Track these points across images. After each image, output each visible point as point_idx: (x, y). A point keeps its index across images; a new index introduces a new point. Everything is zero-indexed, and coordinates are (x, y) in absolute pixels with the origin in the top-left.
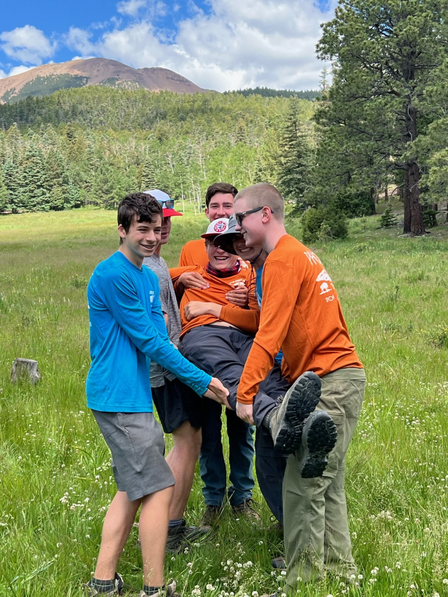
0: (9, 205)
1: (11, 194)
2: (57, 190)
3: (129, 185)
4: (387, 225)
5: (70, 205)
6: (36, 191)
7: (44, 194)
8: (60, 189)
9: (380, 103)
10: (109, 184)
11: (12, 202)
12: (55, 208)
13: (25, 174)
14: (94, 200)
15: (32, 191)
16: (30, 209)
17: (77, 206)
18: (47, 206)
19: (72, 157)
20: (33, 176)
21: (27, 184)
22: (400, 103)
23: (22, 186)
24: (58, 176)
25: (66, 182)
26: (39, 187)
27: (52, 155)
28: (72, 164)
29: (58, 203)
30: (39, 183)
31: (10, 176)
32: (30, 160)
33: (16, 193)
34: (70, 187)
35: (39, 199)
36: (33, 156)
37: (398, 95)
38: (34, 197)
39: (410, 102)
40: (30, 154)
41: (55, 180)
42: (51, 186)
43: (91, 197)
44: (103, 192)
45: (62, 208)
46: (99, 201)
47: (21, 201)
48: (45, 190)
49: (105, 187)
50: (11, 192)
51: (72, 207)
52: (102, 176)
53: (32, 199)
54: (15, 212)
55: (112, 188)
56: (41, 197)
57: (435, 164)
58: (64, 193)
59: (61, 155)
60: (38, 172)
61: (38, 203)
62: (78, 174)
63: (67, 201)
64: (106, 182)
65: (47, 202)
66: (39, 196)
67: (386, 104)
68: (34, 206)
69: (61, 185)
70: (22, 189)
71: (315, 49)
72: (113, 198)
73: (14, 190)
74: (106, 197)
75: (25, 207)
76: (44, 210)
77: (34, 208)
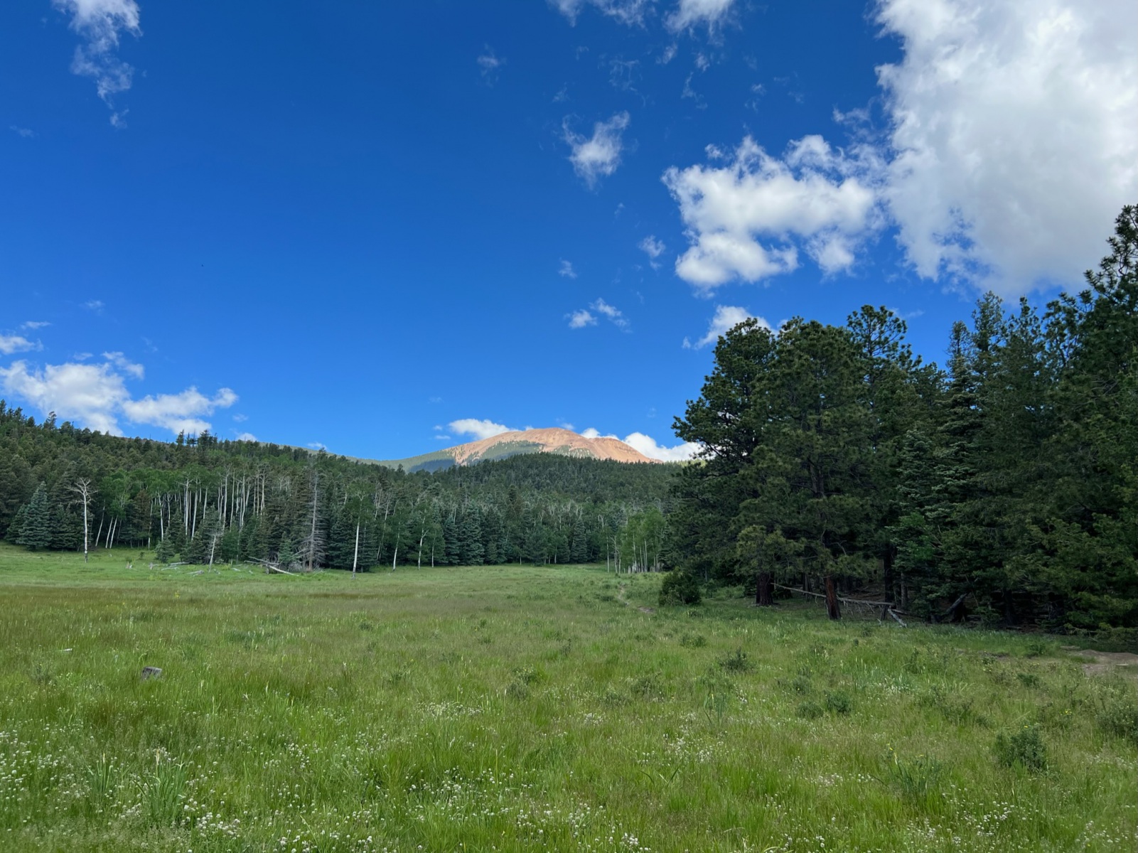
0: (445, 558)
1: (449, 548)
2: (492, 546)
3: (560, 544)
4: (749, 595)
5: (502, 561)
6: (473, 546)
7: (479, 548)
8: (495, 545)
10: (541, 542)
11: (449, 555)
12: (488, 562)
13: (464, 530)
14: (525, 556)
15: (468, 545)
16: (465, 562)
17: (509, 561)
18: (481, 560)
19: (508, 517)
20: (471, 532)
21: (465, 539)
23: (460, 541)
24: (495, 532)
25: (501, 539)
26: (475, 541)
27: (491, 513)
28: (508, 522)
29: (493, 558)
31: (451, 531)
32: (471, 517)
33: (454, 547)
34: (504, 543)
35: (474, 553)
36: (474, 513)
38: (470, 551)
40: (472, 512)
41: (491, 537)
42: (487, 542)
43: (522, 553)
44: (534, 550)
45: (495, 563)
46: (529, 558)
47: (457, 555)
48: (481, 545)
49: (537, 545)
50: (450, 546)
51: (503, 563)
52: (534, 535)
53: (469, 553)
54: (451, 564)
55: (544, 545)
56: (476, 552)
57: (743, 539)
58: (498, 548)
59: (499, 514)
60: (477, 528)
61: (474, 557)
62: (513, 532)
63: (500, 556)
64: (537, 539)
65: (482, 556)
66: (474, 551)
68: (469, 559)
69: (496, 541)
70: (459, 544)
72: (542, 555)
73: (452, 544)
74: (536, 554)
75: (461, 560)
76: (478, 564)
77: (469, 562)
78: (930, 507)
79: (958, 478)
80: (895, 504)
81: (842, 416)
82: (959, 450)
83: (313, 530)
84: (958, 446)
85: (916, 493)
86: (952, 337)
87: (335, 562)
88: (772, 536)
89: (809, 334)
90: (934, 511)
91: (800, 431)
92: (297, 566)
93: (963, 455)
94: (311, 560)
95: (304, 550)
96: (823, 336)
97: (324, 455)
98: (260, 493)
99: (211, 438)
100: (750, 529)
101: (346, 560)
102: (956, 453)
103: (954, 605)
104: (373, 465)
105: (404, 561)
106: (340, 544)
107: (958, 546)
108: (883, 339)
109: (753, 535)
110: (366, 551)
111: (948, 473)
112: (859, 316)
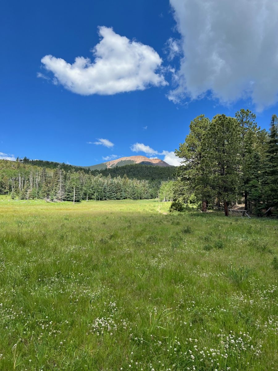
0: (104, 198)
2: (119, 194)
3: (141, 193)
4: (200, 208)
5: (122, 198)
6: (112, 194)
7: (115, 194)
10: (134, 192)
11: (105, 196)
12: (118, 199)
13: (110, 189)
14: (129, 197)
17: (124, 199)
18: (115, 198)
19: (124, 184)
20: (112, 189)
21: (110, 191)
23: (108, 192)
24: (119, 189)
25: (122, 191)
26: (113, 192)
27: (118, 183)
28: (124, 186)
29: (119, 197)
31: (105, 189)
32: (112, 184)
34: (123, 193)
35: (113, 196)
42: (117, 192)
45: (120, 199)
46: (131, 197)
47: (108, 197)
49: (133, 193)
51: (122, 199)
52: (132, 190)
54: (106, 200)
58: (121, 195)
59: (121, 183)
60: (114, 188)
61: (113, 197)
62: (126, 189)
63: (121, 197)
65: (115, 197)
68: (111, 198)
69: (120, 192)
72: (135, 197)
73: (106, 193)
74: (133, 196)
78: (260, 178)
79: (270, 168)
80: (249, 177)
81: (232, 147)
82: (271, 158)
83: (60, 189)
84: (271, 157)
85: (256, 173)
86: (272, 120)
87: (68, 199)
88: (206, 188)
89: (221, 119)
90: (262, 179)
91: (217, 153)
92: (55, 200)
93: (273, 160)
94: (60, 198)
95: (58, 195)
96: (226, 120)
97: (64, 165)
98: (43, 177)
99: (27, 159)
100: (199, 186)
101: (71, 198)
102: (270, 159)
103: (267, 211)
104: (80, 168)
105: (90, 198)
106: (69, 193)
107: (269, 191)
108: (247, 121)
109: (200, 188)
110: (78, 196)
111: (267, 166)
112: (239, 113)
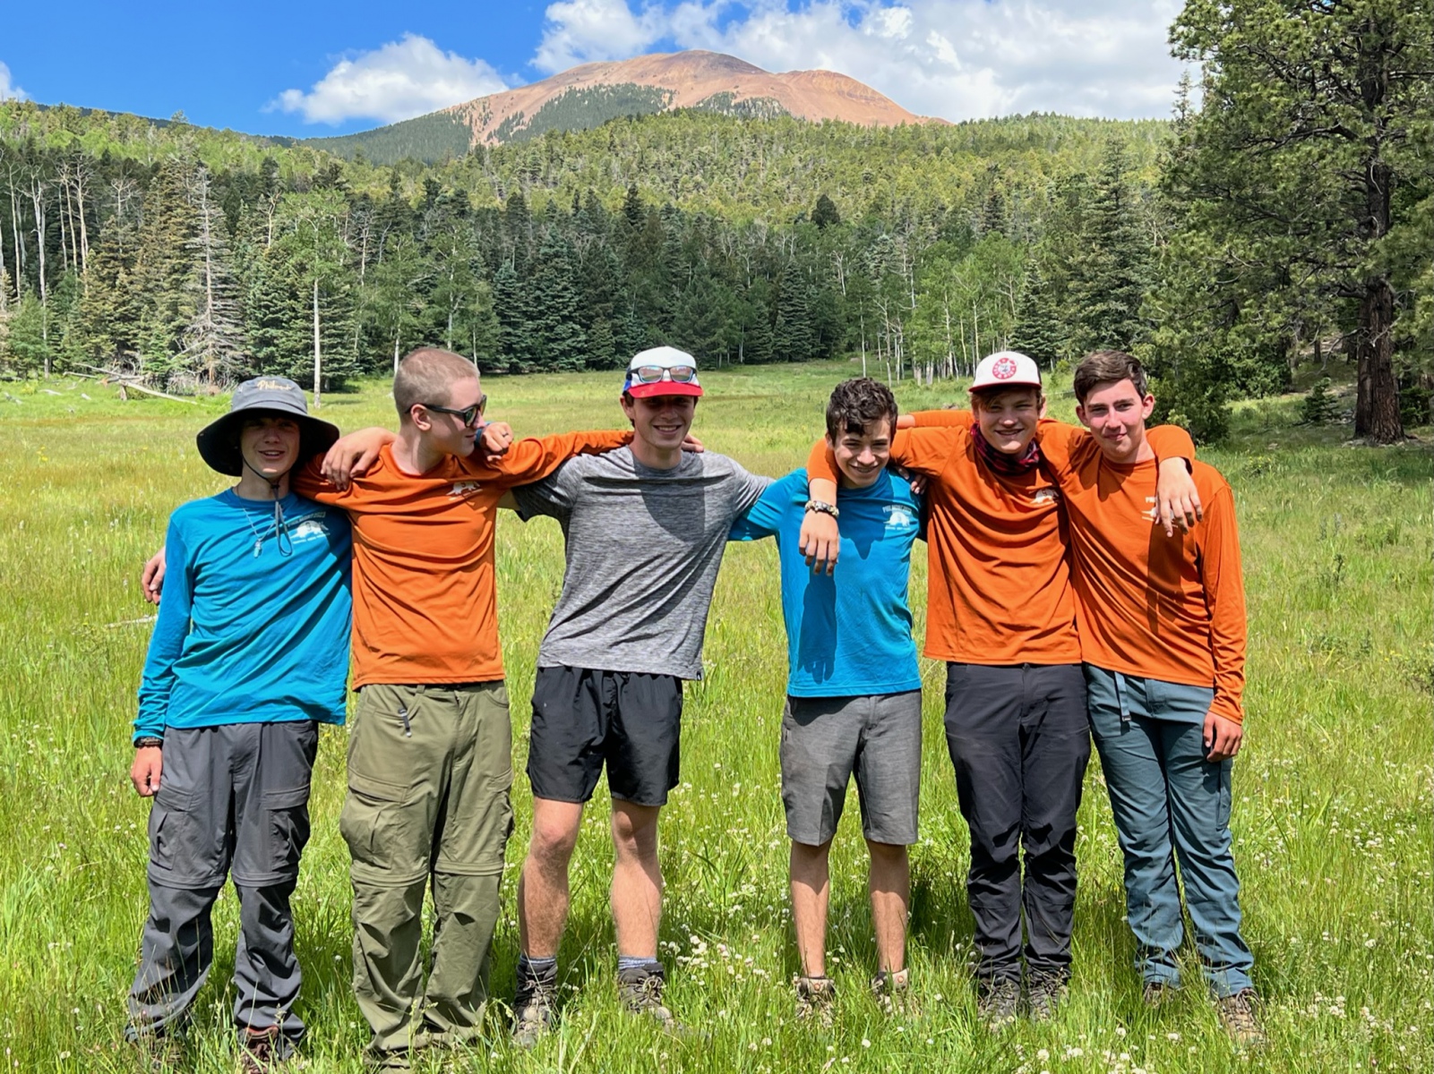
0: (503, 357)
1: (509, 334)
2: (602, 328)
3: (751, 318)
4: (1317, 419)
6: (559, 329)
7: (574, 334)
8: (608, 325)
9: (1309, 154)
10: (710, 316)
11: (509, 349)
12: (595, 364)
13: (538, 292)
15: (550, 328)
16: (545, 365)
18: (582, 360)
19: (633, 261)
20: (554, 297)
21: (542, 313)
22: (1353, 154)
23: (532, 318)
24: (604, 297)
25: (620, 310)
26: (565, 319)
27: (594, 253)
28: (634, 273)
29: (604, 354)
30: (565, 312)
31: (509, 295)
32: (550, 264)
33: (519, 332)
34: (629, 319)
35: (564, 346)
36: (556, 255)
37: (1350, 136)
38: (554, 341)
39: (1376, 153)
40: (551, 251)
41: (597, 307)
42: (591, 318)
44: (696, 332)
47: (528, 349)
48: (577, 327)
49: (702, 323)
50: (510, 330)
52: (694, 299)
53: (552, 345)
54: (514, 370)
55: (715, 323)
56: (569, 342)
57: (1430, 290)
58: (615, 333)
59: (613, 255)
60: (565, 289)
61: (563, 353)
62: (646, 295)
63: (621, 349)
64: (702, 310)
65: (581, 351)
66: (563, 339)
67: (1322, 157)
68: (554, 359)
69: (610, 317)
70: (530, 324)
71: (1167, 37)
72: (715, 345)
73: (515, 325)
74: (701, 343)
75: (536, 360)
76: (574, 367)
77: (554, 364)
83: (209, 299)
92: (182, 380)
94: (211, 365)
95: (195, 345)
98: (76, 219)
106: (273, 332)
110: (333, 346)
